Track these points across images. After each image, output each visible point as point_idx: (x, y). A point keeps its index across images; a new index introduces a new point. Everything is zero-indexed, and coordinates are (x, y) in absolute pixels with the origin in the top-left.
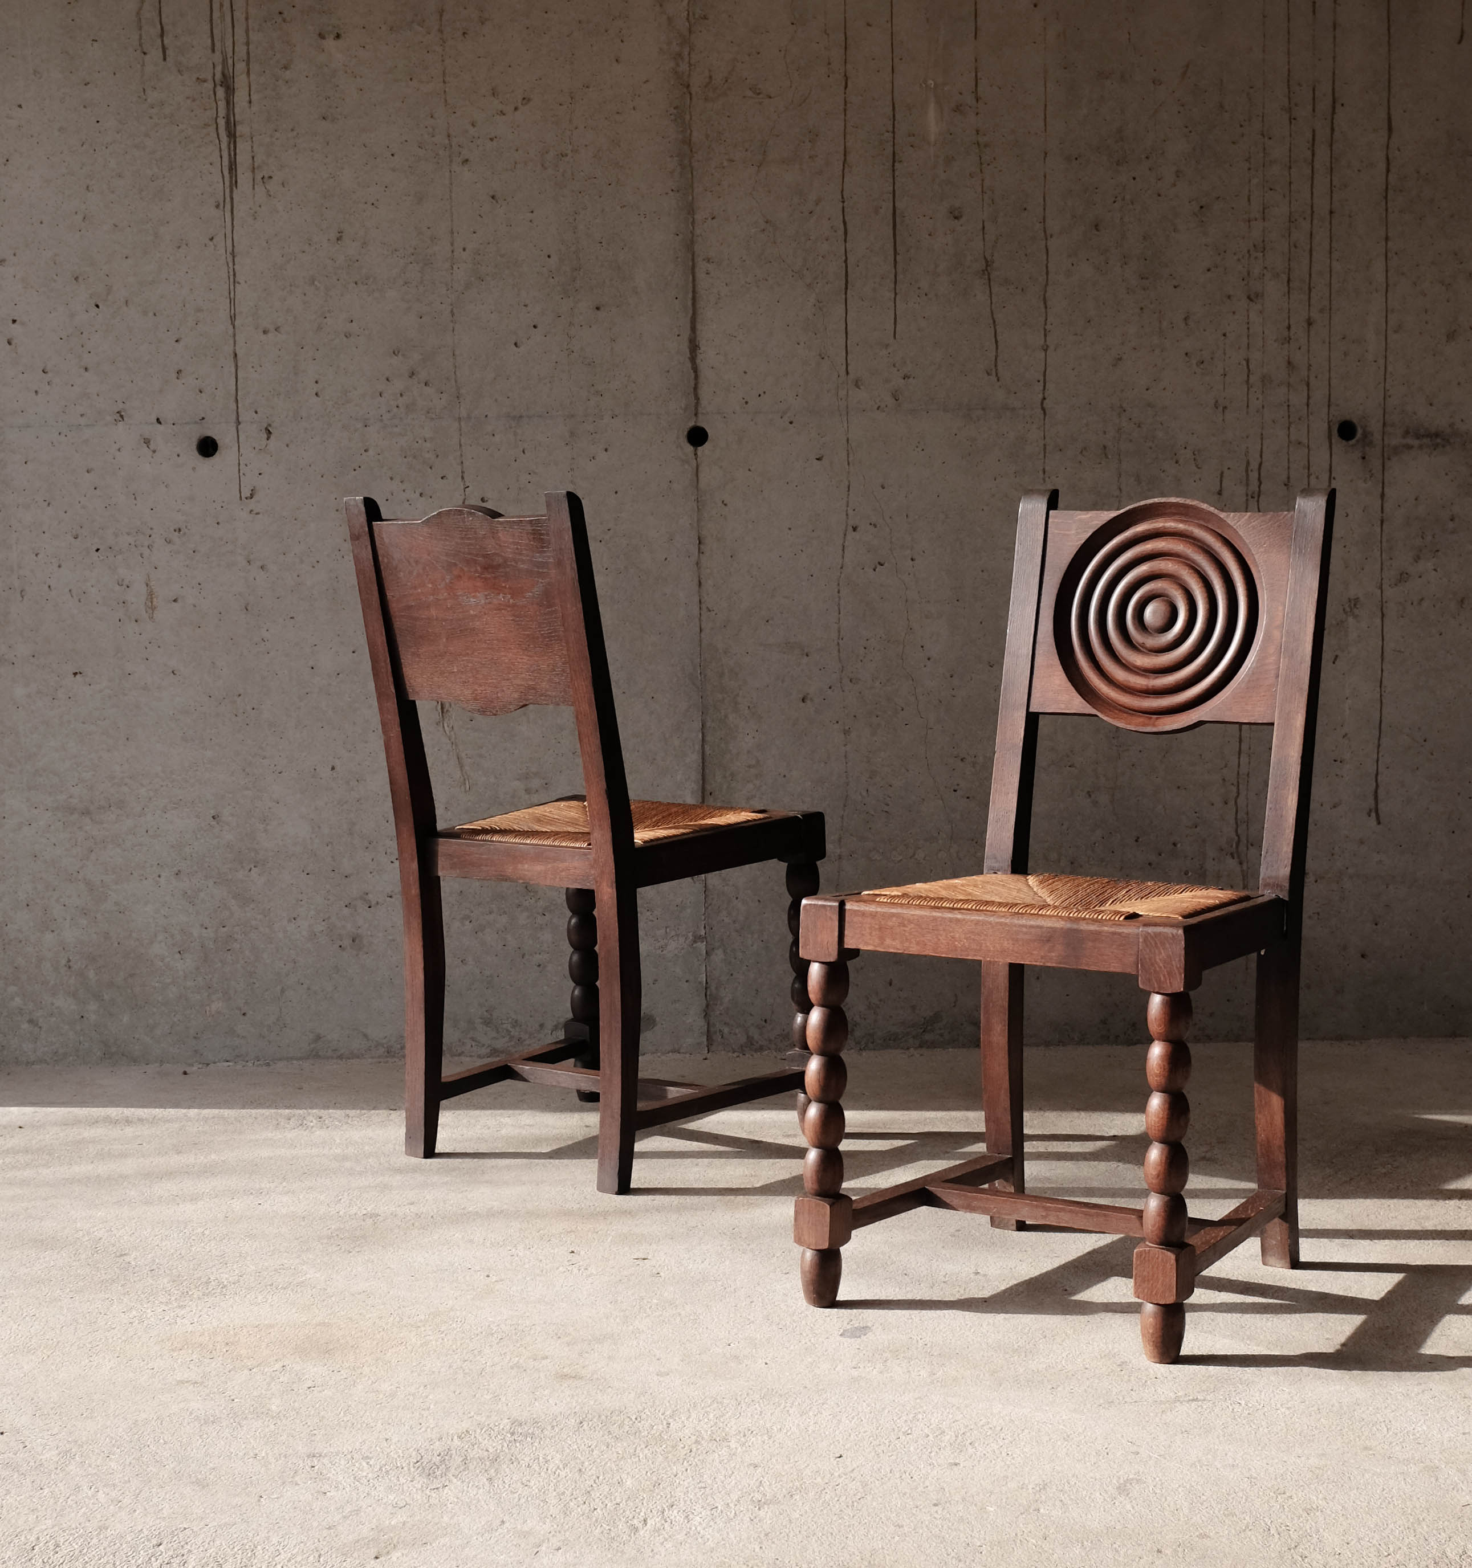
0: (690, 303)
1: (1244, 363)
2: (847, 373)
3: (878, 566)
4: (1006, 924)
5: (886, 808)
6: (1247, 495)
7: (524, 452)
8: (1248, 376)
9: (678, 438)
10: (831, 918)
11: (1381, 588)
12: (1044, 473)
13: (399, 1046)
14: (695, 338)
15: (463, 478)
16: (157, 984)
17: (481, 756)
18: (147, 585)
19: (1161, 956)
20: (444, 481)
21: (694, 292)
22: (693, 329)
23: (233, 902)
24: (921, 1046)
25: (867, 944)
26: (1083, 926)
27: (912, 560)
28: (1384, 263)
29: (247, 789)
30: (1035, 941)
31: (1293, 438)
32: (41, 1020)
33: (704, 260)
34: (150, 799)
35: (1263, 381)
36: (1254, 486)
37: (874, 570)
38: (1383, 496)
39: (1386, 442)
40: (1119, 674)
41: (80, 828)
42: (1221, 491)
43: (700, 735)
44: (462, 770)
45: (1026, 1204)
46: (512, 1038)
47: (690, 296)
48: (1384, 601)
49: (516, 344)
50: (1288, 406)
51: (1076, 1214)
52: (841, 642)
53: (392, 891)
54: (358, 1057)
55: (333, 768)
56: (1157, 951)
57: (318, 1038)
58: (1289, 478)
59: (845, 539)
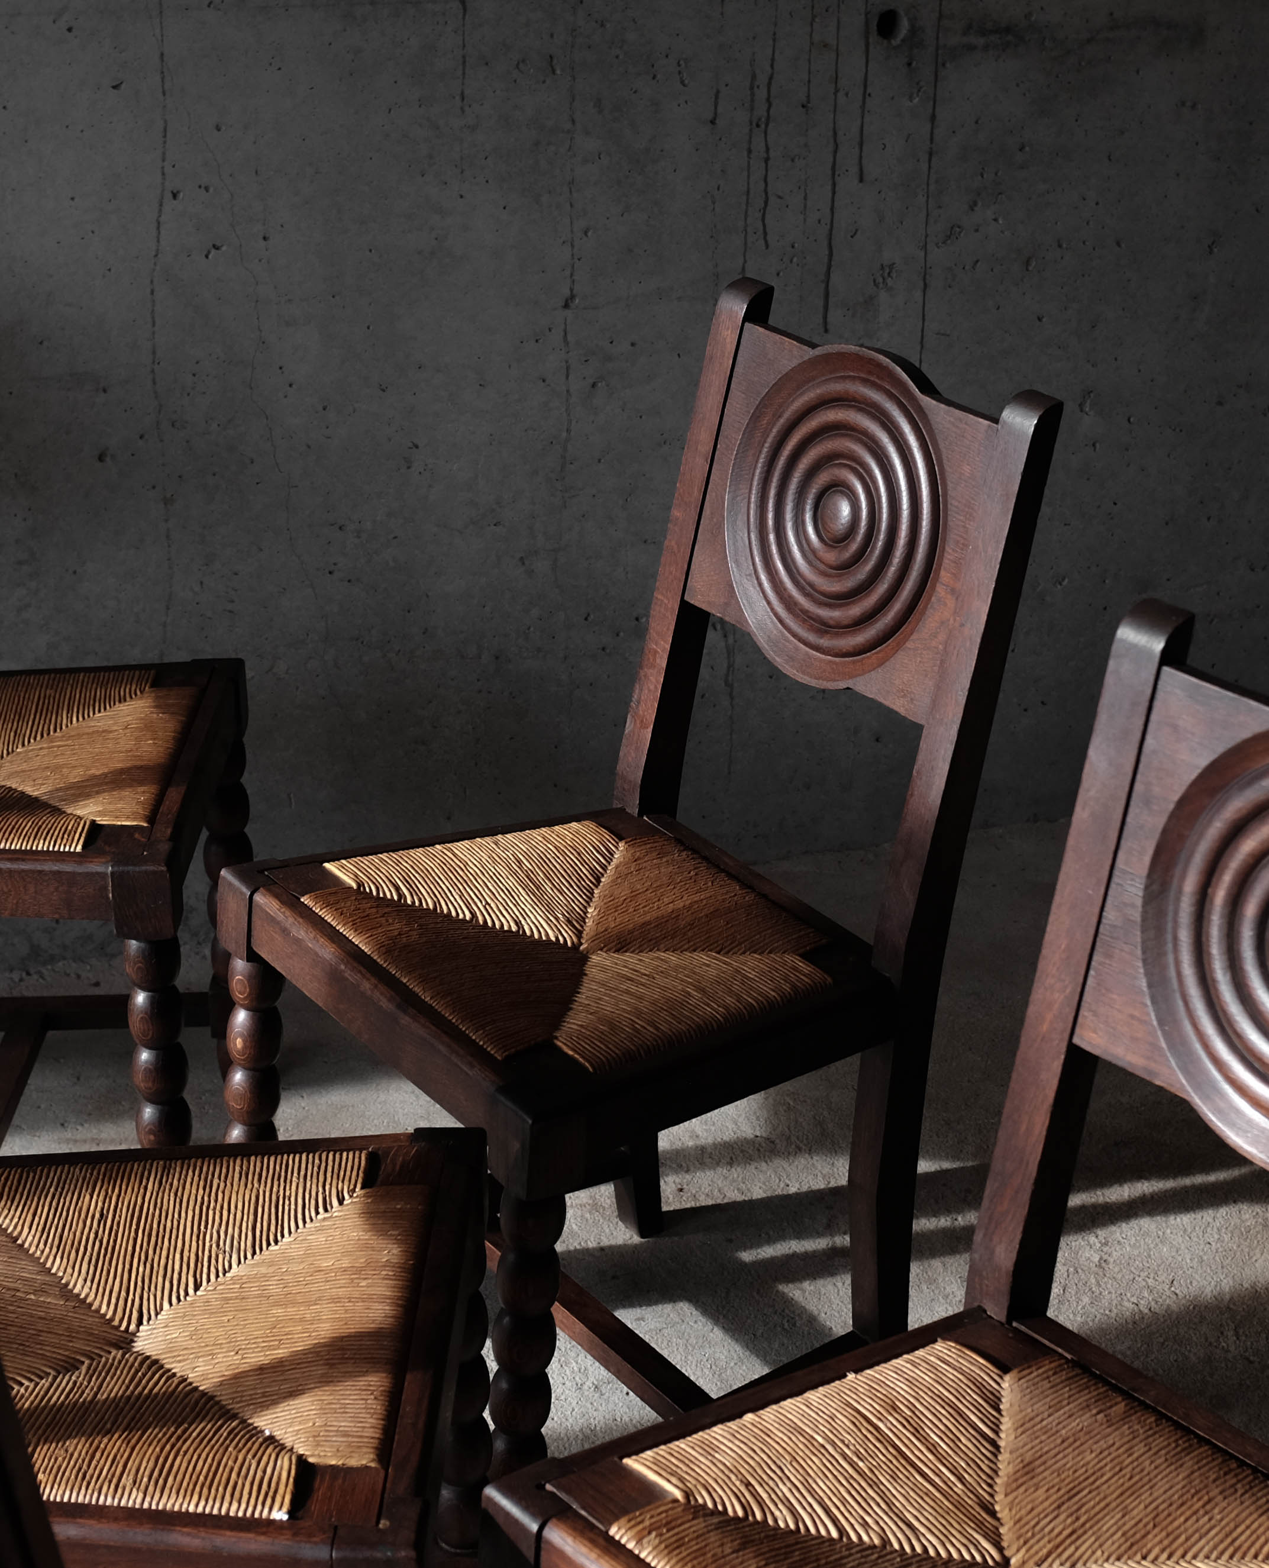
3: (213, 251)
5: (229, 607)
6: (751, 124)
11: (925, 247)
12: (463, 99)
27: (265, 238)
31: (816, 38)
36: (761, 111)
38: (933, 118)
39: (941, 42)
42: (715, 119)
48: (928, 266)
52: (156, 368)
58: (808, 96)
59: (160, 211)
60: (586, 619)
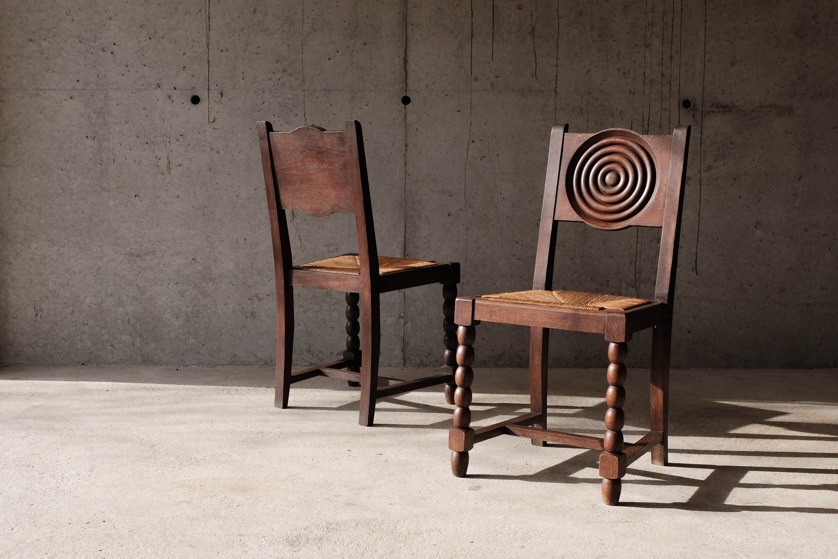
0: (404, 43)
1: (643, 74)
2: (471, 75)
3: (483, 158)
4: (546, 311)
5: (483, 263)
6: (643, 131)
7: (331, 105)
8: (644, 80)
9: (398, 101)
10: (469, 307)
11: (700, 172)
12: (555, 119)
13: (270, 360)
14: (406, 58)
15: (305, 116)
16: (166, 331)
17: (309, 236)
18: (168, 159)
19: (615, 326)
20: (297, 117)
21: (406, 38)
22: (406, 54)
23: (200, 296)
24: (496, 367)
25: (484, 318)
26: (581, 313)
27: (497, 156)
28: (704, 32)
29: (208, 247)
30: (559, 318)
31: (663, 106)
32: (116, 345)
33: (411, 24)
34: (166, 251)
35: (651, 82)
36: (646, 128)
37: (481, 160)
38: (701, 132)
39: (703, 110)
40: (594, 205)
41: (136, 262)
43: (404, 229)
44: (301, 242)
45: (550, 434)
46: (319, 358)
47: (405, 40)
48: (700, 178)
49: (329, 59)
50: (661, 93)
51: (572, 439)
52: (466, 190)
53: (269, 293)
54: (252, 365)
55: (245, 240)
56: (613, 324)
57: (235, 356)
58: (661, 124)
59: (469, 146)
60: (592, 280)
